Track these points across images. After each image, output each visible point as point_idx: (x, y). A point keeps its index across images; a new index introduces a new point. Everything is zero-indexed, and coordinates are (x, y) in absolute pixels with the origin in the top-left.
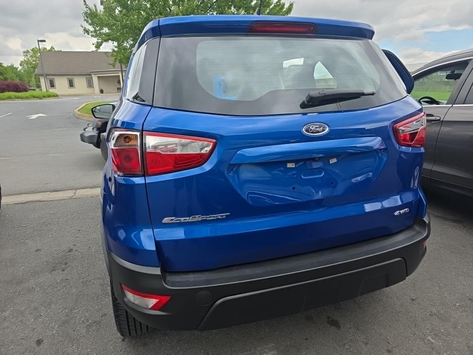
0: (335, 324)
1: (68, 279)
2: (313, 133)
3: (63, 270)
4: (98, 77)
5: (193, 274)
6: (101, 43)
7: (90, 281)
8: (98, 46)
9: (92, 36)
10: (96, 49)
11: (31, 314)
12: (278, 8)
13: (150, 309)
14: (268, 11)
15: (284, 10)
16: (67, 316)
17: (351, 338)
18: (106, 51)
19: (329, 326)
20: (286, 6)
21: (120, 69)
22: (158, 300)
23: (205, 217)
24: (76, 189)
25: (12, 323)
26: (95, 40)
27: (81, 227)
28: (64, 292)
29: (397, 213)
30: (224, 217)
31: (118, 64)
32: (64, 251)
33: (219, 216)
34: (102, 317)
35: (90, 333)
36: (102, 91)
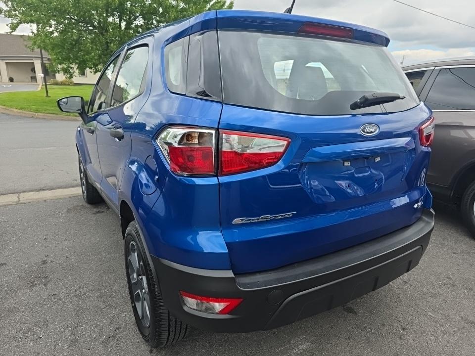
0: (350, 310)
1: (56, 294)
2: (368, 133)
3: (46, 285)
4: (6, 63)
5: (260, 274)
6: (18, 25)
7: (84, 294)
8: (14, 27)
9: (6, 16)
10: (11, 31)
11: (27, 337)
12: (219, 5)
13: (217, 314)
14: (208, 7)
15: (225, 7)
16: (73, 334)
17: (368, 321)
18: (22, 34)
19: (346, 313)
20: (227, 4)
21: (40, 56)
22: (228, 304)
23: (273, 216)
24: (19, 193)
25: (6, 350)
26: (9, 20)
27: (47, 235)
28: (57, 308)
29: (416, 206)
30: (291, 216)
31: (37, 50)
32: (36, 264)
33: (286, 215)
34: (116, 331)
35: (110, 350)
36: (11, 80)
